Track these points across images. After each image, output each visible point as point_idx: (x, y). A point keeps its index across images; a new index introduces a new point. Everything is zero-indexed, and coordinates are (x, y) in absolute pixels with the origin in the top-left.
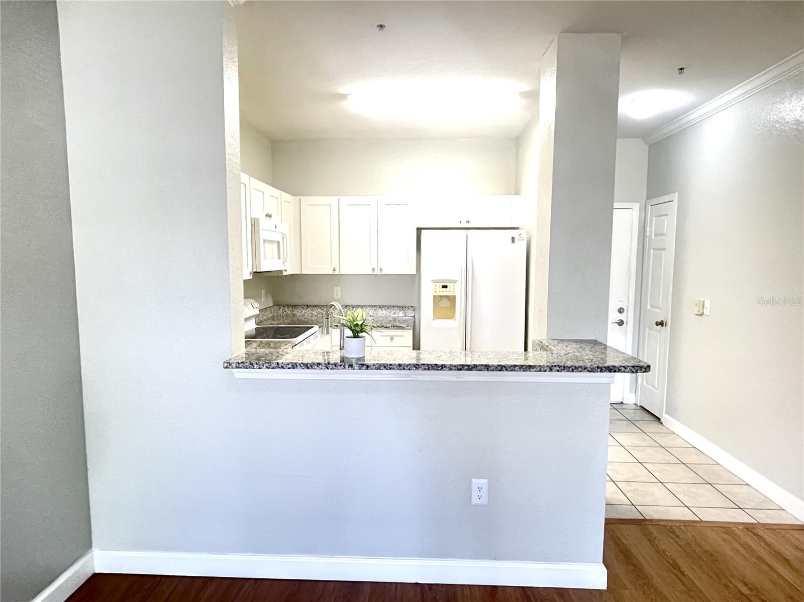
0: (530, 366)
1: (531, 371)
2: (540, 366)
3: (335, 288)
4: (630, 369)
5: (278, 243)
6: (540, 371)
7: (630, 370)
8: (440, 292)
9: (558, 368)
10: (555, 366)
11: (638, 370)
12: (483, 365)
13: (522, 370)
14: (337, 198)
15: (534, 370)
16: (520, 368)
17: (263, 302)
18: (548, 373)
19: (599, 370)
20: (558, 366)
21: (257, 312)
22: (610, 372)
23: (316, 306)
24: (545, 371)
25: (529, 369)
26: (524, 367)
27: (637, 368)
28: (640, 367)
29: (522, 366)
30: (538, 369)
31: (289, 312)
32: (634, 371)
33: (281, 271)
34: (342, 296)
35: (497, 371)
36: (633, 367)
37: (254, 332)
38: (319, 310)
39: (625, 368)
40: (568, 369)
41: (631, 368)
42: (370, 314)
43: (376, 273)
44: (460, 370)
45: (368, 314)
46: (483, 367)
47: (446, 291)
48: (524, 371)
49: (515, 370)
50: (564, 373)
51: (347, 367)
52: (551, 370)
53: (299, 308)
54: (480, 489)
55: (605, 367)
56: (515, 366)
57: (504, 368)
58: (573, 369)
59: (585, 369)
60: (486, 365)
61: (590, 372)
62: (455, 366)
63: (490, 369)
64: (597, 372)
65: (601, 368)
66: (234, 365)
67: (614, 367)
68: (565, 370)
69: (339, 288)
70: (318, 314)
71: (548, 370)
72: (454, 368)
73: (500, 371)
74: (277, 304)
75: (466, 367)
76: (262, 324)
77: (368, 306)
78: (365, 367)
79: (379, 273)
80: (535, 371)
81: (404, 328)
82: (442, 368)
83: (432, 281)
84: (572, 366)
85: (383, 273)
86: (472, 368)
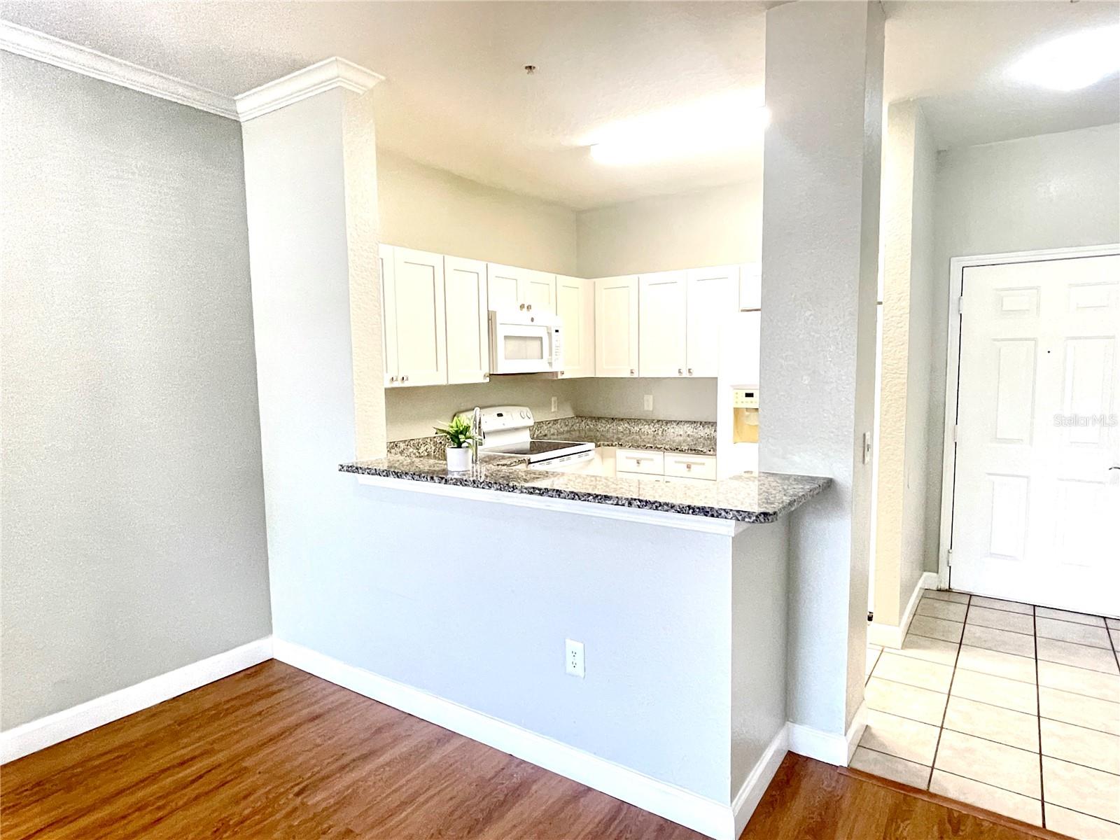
0: (606, 497)
1: (606, 503)
2: (617, 497)
3: (646, 397)
4: (733, 514)
5: (541, 339)
6: (617, 504)
7: (734, 516)
8: (742, 402)
9: (639, 503)
10: (635, 500)
11: (745, 517)
12: (554, 490)
13: (597, 501)
14: (635, 277)
15: (611, 502)
16: (594, 498)
17: (552, 413)
18: (626, 508)
19: (691, 511)
20: (639, 500)
21: (531, 423)
22: (706, 516)
23: (622, 420)
24: (623, 505)
25: (605, 500)
26: (599, 497)
27: (744, 515)
28: (749, 513)
29: (597, 496)
30: (615, 502)
31: (592, 426)
32: (740, 518)
33: (555, 373)
34: (654, 408)
35: (569, 499)
36: (738, 511)
37: (528, 446)
38: (626, 425)
39: (727, 513)
40: (651, 506)
41: (735, 513)
42: (689, 433)
43: (684, 375)
44: (531, 493)
45: (686, 432)
46: (554, 493)
47: (752, 402)
48: (599, 502)
49: (588, 501)
50: (646, 510)
51: (429, 479)
52: (630, 504)
53: (603, 421)
54: (574, 654)
55: (699, 508)
56: (589, 495)
57: (577, 497)
58: (656, 507)
59: (672, 507)
60: (557, 491)
61: (679, 512)
62: (526, 489)
63: (562, 495)
64: (688, 513)
65: (693, 509)
66: (345, 468)
67: (712, 509)
68: (647, 507)
69: (651, 397)
70: (625, 430)
71: (627, 504)
72: (525, 491)
73: (573, 499)
74: (580, 416)
75: (537, 491)
76: (545, 438)
77: (686, 422)
78: (444, 480)
79: (688, 375)
80: (612, 504)
81: (704, 454)
82: (514, 489)
83: (732, 386)
84: (656, 502)
85: (694, 375)
86: (543, 493)
